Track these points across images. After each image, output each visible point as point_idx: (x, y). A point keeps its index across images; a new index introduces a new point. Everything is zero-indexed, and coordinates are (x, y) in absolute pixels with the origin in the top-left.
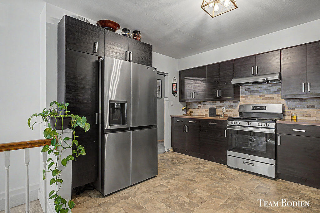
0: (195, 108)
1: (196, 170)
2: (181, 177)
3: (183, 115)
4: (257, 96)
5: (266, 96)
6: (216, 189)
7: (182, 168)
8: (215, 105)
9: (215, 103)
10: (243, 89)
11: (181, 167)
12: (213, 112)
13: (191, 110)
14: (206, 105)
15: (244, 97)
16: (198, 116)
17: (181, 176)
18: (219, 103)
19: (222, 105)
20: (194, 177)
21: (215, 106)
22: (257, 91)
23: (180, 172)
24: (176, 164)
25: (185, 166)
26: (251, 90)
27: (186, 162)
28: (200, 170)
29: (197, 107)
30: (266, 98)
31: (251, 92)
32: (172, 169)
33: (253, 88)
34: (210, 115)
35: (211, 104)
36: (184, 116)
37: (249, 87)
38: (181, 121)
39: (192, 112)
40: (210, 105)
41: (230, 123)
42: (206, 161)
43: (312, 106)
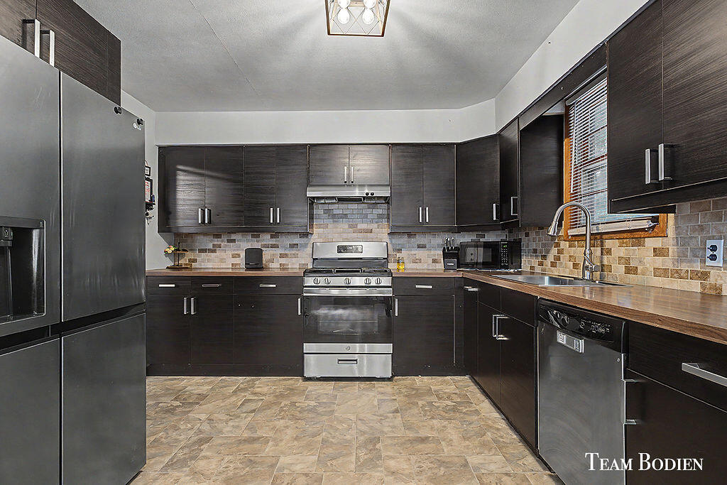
0: (202, 251)
1: (244, 409)
2: (220, 441)
3: (168, 268)
4: (343, 225)
5: (359, 227)
6: (319, 438)
7: (203, 417)
8: (257, 241)
9: (258, 236)
10: (319, 211)
11: (200, 413)
12: (254, 258)
13: (189, 255)
14: (234, 241)
15: (319, 226)
16: (217, 271)
17: (218, 441)
18: (266, 238)
19: (273, 241)
20: (250, 428)
21: (257, 245)
22: (345, 216)
23: (206, 427)
24: (179, 410)
25: (209, 406)
26: (335, 212)
27: (202, 397)
28: (252, 406)
29: (210, 246)
30: (361, 231)
31: (334, 216)
32: (176, 428)
33: (338, 209)
34: (248, 266)
35: (248, 241)
36: (168, 271)
37: (331, 207)
38: (174, 286)
39: (195, 261)
40: (245, 243)
41: (309, 281)
42: (248, 378)
43: (423, 247)
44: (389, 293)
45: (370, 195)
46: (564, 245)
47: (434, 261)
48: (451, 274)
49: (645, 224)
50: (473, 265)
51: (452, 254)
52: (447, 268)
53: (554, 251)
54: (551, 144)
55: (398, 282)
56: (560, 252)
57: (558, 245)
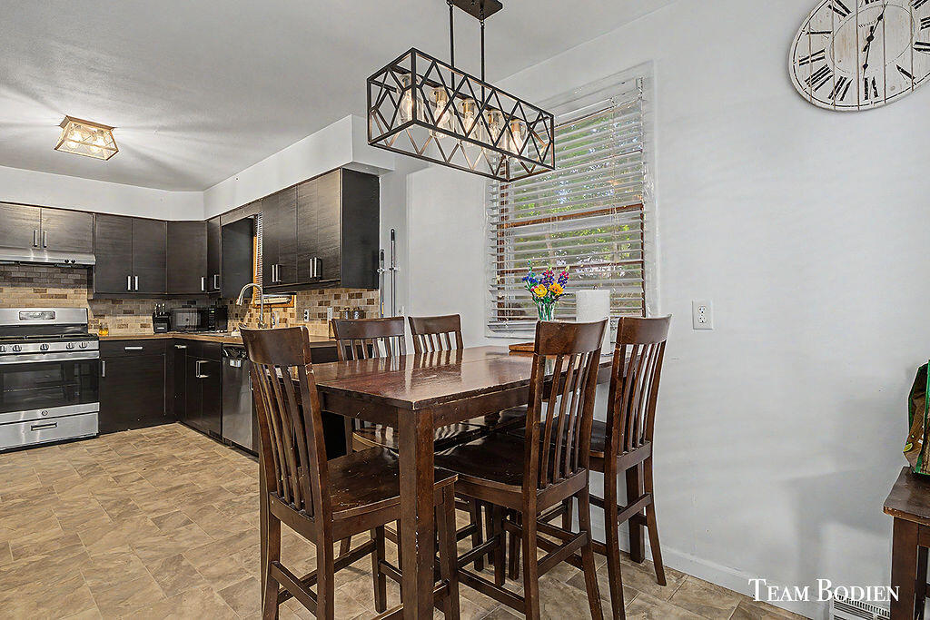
4: (26, 289)
5: (49, 292)
22: (29, 280)
26: (14, 274)
30: (50, 296)
31: (12, 280)
33: (19, 271)
37: (8, 269)
43: (130, 313)
44: (95, 355)
45: (70, 262)
46: (254, 311)
47: (143, 326)
48: (161, 336)
49: (285, 300)
50: (184, 329)
51: (164, 320)
52: (157, 332)
53: (248, 314)
54: (244, 239)
55: (105, 345)
56: (251, 316)
57: (250, 311)
